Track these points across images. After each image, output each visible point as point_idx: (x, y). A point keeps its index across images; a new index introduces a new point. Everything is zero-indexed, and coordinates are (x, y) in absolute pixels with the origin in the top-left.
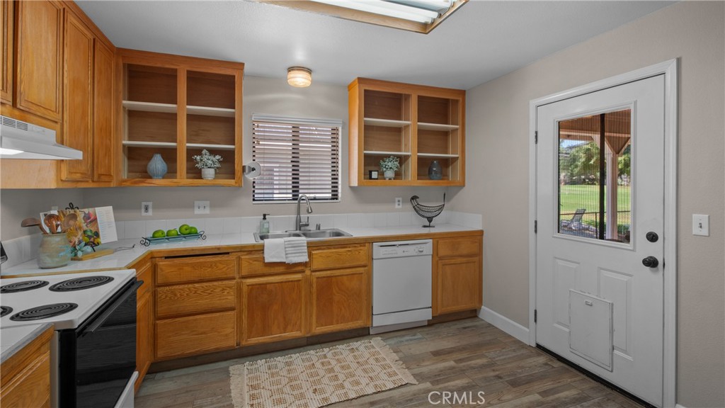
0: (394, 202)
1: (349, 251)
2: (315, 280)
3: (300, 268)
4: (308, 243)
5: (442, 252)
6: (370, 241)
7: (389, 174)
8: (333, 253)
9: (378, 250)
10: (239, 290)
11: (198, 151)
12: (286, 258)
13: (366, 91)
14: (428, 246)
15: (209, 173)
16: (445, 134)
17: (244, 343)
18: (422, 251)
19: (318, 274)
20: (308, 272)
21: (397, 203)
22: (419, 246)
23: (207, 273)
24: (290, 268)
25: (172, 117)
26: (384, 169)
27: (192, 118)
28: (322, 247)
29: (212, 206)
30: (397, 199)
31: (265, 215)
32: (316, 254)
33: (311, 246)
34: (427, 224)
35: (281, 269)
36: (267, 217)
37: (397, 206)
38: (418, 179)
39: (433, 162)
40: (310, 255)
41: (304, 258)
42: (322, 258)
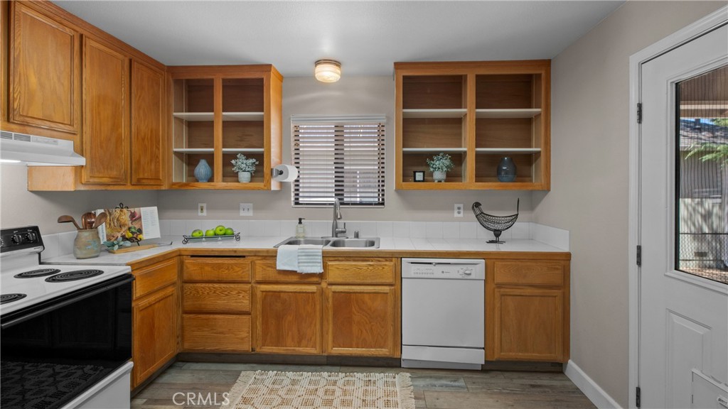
0: (453, 209)
1: (370, 265)
2: (330, 295)
3: (315, 279)
4: (323, 252)
5: (500, 278)
6: (398, 256)
7: (438, 175)
8: (351, 265)
9: (408, 268)
10: (253, 295)
11: (234, 156)
12: (299, 266)
13: (405, 78)
14: (479, 268)
15: (244, 177)
16: (528, 122)
17: (258, 350)
18: (470, 274)
19: (334, 288)
20: (324, 285)
22: (465, 267)
23: (225, 274)
24: (305, 278)
25: (210, 124)
26: (432, 170)
27: (227, 124)
28: (340, 258)
29: (255, 208)
30: (456, 206)
31: (300, 220)
32: (332, 265)
33: (326, 256)
34: (492, 238)
35: (295, 278)
36: (302, 221)
38: (476, 181)
39: (503, 159)
40: (325, 266)
41: (318, 269)
42: (338, 271)
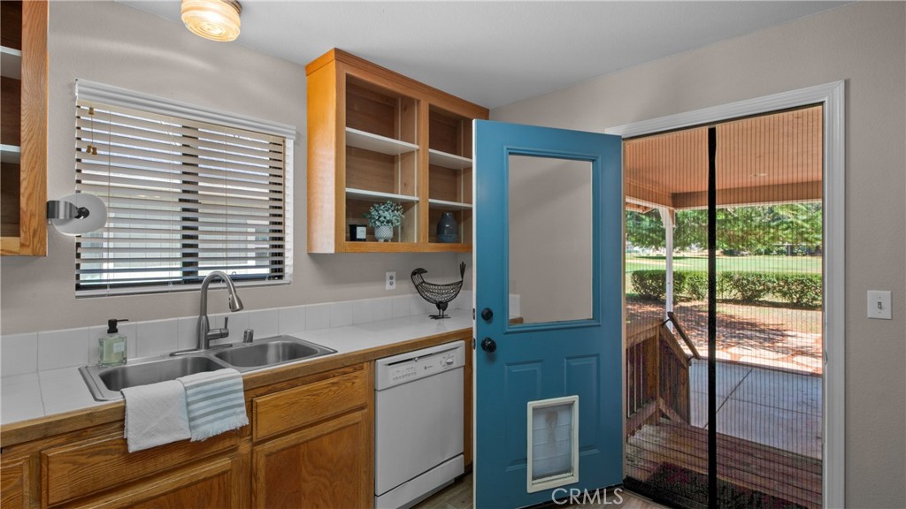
0: (384, 279)
1: (333, 384)
2: (262, 462)
3: (227, 443)
4: (246, 382)
6: (369, 359)
7: (385, 232)
8: (302, 393)
12: (191, 428)
13: (350, 78)
14: (459, 353)
18: (452, 363)
19: (269, 446)
20: (245, 448)
21: (388, 282)
22: (445, 355)
24: (205, 447)
26: (378, 223)
28: (279, 386)
30: (388, 275)
31: (112, 323)
32: (265, 403)
33: (252, 389)
37: (388, 287)
38: (430, 242)
40: (251, 408)
41: (239, 419)
42: (277, 411)
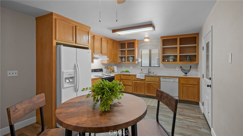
0: (176, 68)
1: (154, 78)
2: (146, 83)
3: (143, 80)
4: (145, 75)
5: (182, 82)
6: (160, 77)
7: (171, 60)
8: (150, 78)
9: (162, 79)
10: (132, 82)
11: (129, 57)
12: (140, 78)
13: (163, 40)
14: (177, 80)
15: (131, 61)
17: (133, 93)
19: (147, 82)
20: (145, 81)
21: (177, 68)
22: (174, 80)
23: (127, 78)
24: (142, 80)
25: (125, 51)
26: (169, 59)
27: (128, 51)
28: (148, 77)
29: (133, 67)
30: (177, 67)
31: (142, 69)
33: (145, 76)
34: (185, 75)
35: (139, 80)
38: (180, 61)
39: (187, 57)
41: (144, 78)
42: (148, 79)
